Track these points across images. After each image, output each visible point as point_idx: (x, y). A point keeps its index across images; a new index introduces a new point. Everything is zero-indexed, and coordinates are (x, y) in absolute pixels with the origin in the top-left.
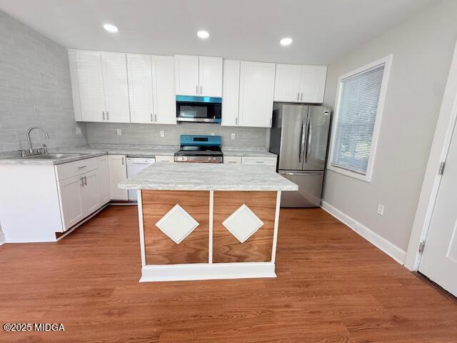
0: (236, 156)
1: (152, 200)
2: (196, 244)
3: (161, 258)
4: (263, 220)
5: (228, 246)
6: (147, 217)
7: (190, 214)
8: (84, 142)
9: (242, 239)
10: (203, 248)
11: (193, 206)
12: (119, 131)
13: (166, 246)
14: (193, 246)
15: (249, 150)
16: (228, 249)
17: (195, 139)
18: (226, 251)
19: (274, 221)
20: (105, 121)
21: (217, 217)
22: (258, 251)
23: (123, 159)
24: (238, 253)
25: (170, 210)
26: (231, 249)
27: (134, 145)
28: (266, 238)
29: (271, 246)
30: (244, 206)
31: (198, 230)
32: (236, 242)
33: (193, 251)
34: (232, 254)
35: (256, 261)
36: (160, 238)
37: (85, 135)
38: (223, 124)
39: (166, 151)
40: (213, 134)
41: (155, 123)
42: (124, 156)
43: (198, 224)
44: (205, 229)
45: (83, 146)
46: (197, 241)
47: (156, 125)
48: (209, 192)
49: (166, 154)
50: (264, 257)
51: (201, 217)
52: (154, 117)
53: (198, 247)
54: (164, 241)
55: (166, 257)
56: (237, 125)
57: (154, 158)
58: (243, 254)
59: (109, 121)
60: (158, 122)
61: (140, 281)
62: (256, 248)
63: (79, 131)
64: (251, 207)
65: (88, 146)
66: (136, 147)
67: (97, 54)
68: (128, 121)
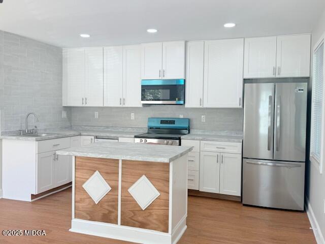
0: (194, 139)
1: (81, 166)
2: (108, 205)
3: (84, 214)
4: (159, 190)
5: (133, 211)
6: (78, 179)
7: (105, 180)
8: (68, 124)
9: (143, 207)
10: (113, 210)
11: (107, 173)
12: (96, 114)
13: (89, 204)
14: (107, 207)
15: (223, 133)
16: (133, 215)
17: (163, 122)
18: (131, 216)
19: (169, 193)
20: (84, 105)
21: (124, 183)
22: (156, 219)
23: (92, 139)
24: (140, 219)
25: (92, 174)
26: (135, 214)
27: (108, 127)
28: (162, 208)
29: (167, 216)
30: (144, 177)
31: (111, 193)
32: (138, 209)
33: (106, 212)
34: (136, 219)
35: (155, 229)
36: (85, 196)
37: (69, 118)
38: (187, 105)
39: (127, 133)
40: (181, 117)
41: (124, 106)
42: (93, 137)
43: (111, 189)
44: (116, 193)
45: (66, 128)
46: (110, 203)
47: (123, 108)
49: (128, 136)
50: (162, 227)
51: (113, 183)
52: (123, 100)
53: (111, 209)
54: (88, 200)
55: (87, 214)
56: (201, 107)
57: (118, 139)
58: (144, 221)
59: (86, 105)
60: (126, 105)
61: (70, 230)
62: (155, 217)
63: (64, 115)
64: (150, 178)
65: (70, 128)
66: (109, 130)
67: (82, 50)
68: (101, 105)
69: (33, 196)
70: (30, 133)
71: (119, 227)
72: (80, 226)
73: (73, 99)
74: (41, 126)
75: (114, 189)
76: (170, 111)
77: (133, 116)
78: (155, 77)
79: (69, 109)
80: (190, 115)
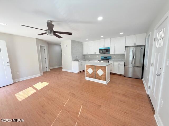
0: (112, 61)
1: (87, 67)
4: (104, 72)
6: (86, 69)
7: (92, 69)
8: (84, 58)
9: (100, 76)
12: (90, 56)
13: (89, 74)
17: (104, 57)
19: (106, 73)
20: (87, 54)
21: (96, 70)
24: (100, 78)
25: (89, 68)
26: (98, 77)
28: (104, 76)
30: (100, 69)
37: (84, 57)
38: (110, 53)
40: (109, 56)
41: (95, 54)
42: (89, 61)
46: (93, 74)
48: (94, 66)
49: (96, 60)
50: (104, 80)
53: (93, 76)
56: (114, 54)
57: (94, 61)
61: (85, 79)
62: (103, 78)
63: (83, 56)
64: (102, 70)
65: (84, 59)
69: (78, 72)
70: (77, 60)
71: (95, 79)
72: (87, 78)
73: (85, 53)
74: (79, 59)
75: (94, 71)
76: (106, 55)
77: (97, 56)
78: (102, 47)
79: (84, 55)
80: (111, 56)
